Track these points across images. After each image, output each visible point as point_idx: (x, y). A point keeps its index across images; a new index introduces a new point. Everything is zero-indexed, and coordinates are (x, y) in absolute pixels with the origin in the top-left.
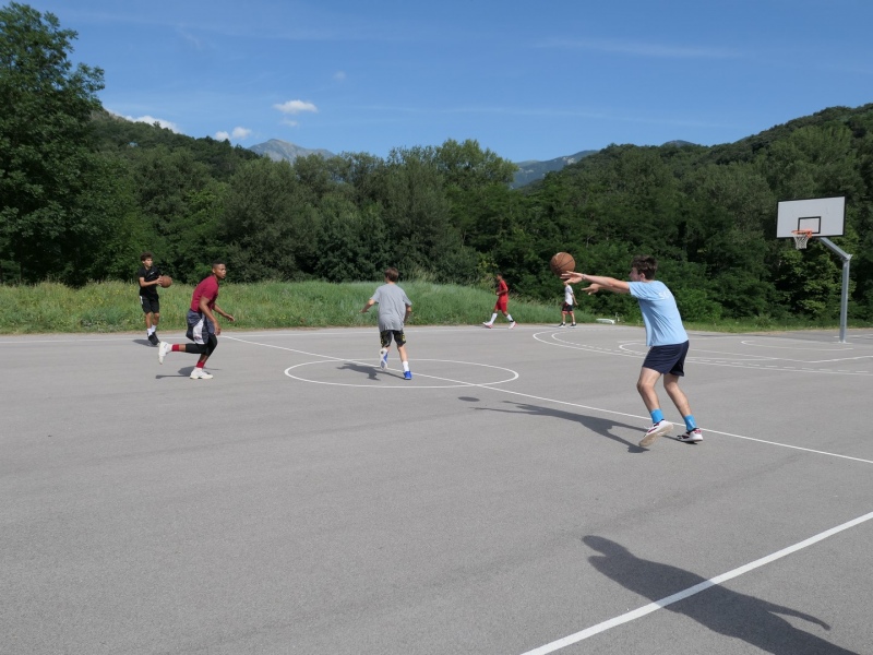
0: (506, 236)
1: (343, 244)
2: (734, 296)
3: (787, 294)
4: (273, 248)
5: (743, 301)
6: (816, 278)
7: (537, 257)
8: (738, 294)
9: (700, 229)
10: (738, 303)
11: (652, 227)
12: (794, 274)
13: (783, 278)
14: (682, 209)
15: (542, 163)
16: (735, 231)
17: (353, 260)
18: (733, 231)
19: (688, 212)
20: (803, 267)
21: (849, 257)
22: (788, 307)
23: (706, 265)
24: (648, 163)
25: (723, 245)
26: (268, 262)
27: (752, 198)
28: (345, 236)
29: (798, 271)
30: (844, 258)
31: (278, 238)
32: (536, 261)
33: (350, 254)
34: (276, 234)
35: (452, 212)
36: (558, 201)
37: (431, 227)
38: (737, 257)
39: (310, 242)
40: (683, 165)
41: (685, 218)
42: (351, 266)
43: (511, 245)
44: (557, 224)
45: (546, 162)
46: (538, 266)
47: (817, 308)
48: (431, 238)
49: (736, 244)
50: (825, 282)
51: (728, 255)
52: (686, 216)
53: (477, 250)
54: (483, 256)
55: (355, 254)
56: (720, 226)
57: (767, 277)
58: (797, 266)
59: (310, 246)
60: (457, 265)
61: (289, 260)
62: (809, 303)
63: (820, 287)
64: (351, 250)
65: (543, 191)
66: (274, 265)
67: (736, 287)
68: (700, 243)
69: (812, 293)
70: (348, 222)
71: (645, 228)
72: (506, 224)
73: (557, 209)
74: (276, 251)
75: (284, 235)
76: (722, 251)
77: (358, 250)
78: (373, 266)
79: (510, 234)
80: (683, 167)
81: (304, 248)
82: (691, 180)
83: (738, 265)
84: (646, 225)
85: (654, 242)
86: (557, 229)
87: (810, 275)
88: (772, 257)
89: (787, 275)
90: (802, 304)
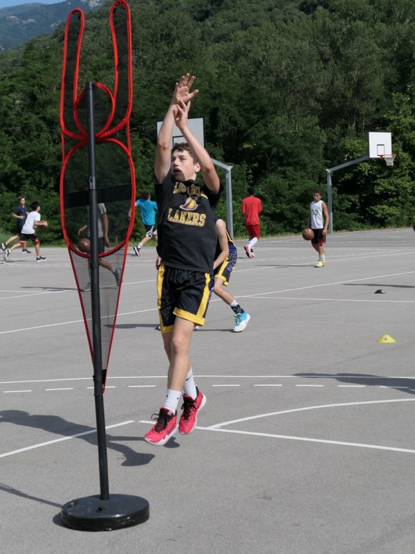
2: (284, 206)
3: (355, 198)
5: (295, 211)
6: (389, 176)
7: (16, 167)
8: (288, 203)
9: (237, 117)
10: (289, 215)
12: (361, 172)
14: (212, 91)
15: (47, 7)
16: (281, 119)
18: (279, 119)
19: (220, 94)
21: (229, 168)
22: (354, 215)
24: (171, 25)
25: (267, 138)
27: (299, 73)
30: (226, 170)
32: (15, 172)
36: (41, 86)
38: (286, 153)
40: (254, 11)
41: (217, 103)
44: (44, 118)
45: (55, 6)
46: (19, 179)
47: (390, 215)
49: (284, 135)
50: (399, 181)
51: (274, 150)
52: (218, 101)
56: (262, 112)
62: (381, 209)
63: (392, 188)
65: (22, 70)
67: (286, 193)
68: (242, 136)
69: (385, 196)
73: (41, 97)
76: (266, 146)
80: (254, 15)
82: (240, 43)
83: (289, 164)
86: (44, 125)
87: (380, 172)
88: (334, 151)
89: (352, 172)
90: (373, 210)
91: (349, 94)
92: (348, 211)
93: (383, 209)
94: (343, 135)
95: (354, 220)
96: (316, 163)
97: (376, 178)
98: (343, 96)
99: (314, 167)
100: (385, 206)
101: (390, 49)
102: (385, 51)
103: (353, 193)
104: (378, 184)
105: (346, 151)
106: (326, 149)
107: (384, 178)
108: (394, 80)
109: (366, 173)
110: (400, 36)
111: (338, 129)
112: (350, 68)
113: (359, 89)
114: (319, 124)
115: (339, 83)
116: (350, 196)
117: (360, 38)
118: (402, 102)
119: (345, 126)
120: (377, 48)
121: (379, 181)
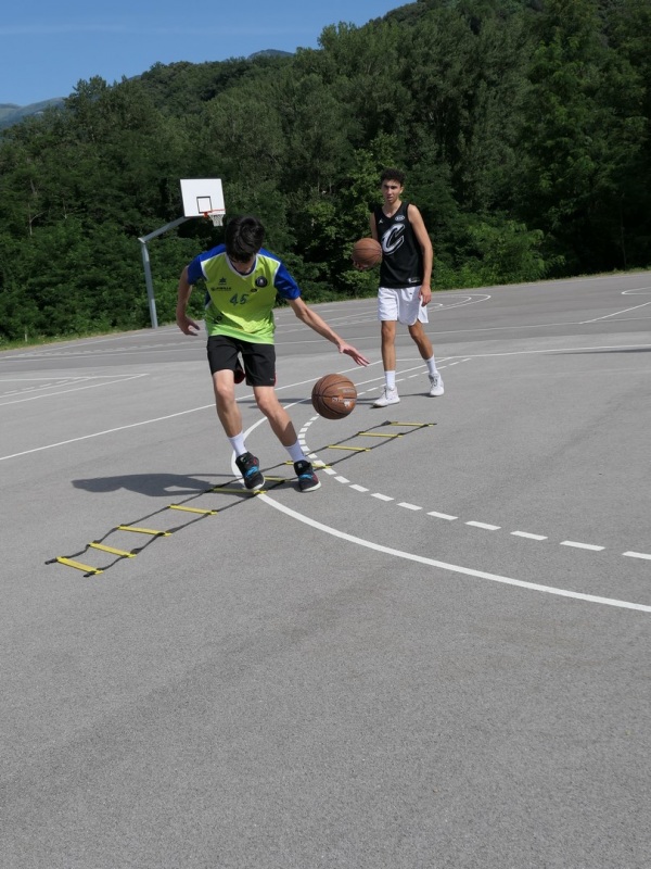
3: (324, 265)
11: (116, 192)
12: (328, 237)
13: (315, 243)
20: (338, 225)
22: (324, 284)
23: (198, 240)
29: (331, 231)
41: (164, 175)
47: (361, 280)
52: (166, 171)
57: (293, 245)
58: (329, 223)
71: (106, 196)
84: (107, 190)
85: (123, 215)
87: (348, 235)
88: (299, 216)
89: (319, 239)
90: (343, 277)
91: (308, 155)
92: (318, 280)
93: (353, 275)
94: (308, 198)
95: (325, 289)
96: (279, 231)
97: (344, 242)
98: (303, 157)
99: (276, 235)
100: (356, 272)
101: (353, 103)
102: (348, 106)
103: (321, 261)
104: (346, 249)
105: (311, 216)
106: (289, 215)
107: (352, 241)
108: (360, 137)
109: (333, 237)
110: (363, 89)
111: (300, 192)
112: (308, 127)
113: (319, 148)
114: (279, 188)
115: (296, 143)
116: (318, 265)
117: (315, 93)
118: (364, 159)
119: (307, 190)
120: (335, 102)
121: (347, 245)
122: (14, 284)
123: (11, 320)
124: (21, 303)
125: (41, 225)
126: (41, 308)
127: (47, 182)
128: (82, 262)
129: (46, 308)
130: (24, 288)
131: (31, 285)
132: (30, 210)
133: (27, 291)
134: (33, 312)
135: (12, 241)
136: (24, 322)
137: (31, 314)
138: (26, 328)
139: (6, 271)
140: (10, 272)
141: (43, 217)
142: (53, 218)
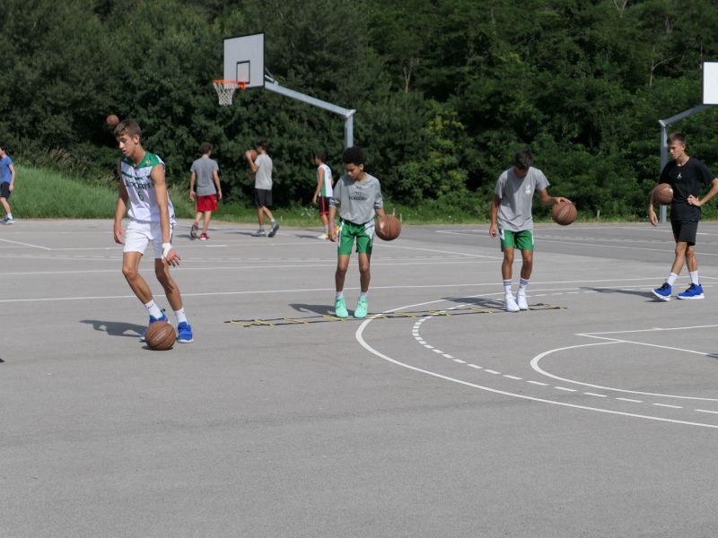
0: (484, 67)
1: (164, 91)
4: (29, 103)
17: (185, 121)
26: (21, 127)
28: (166, 76)
31: (34, 82)
33: (179, 110)
34: (31, 76)
35: (373, 25)
37: (325, 54)
39: (100, 88)
42: (182, 131)
43: (490, 85)
48: (329, 74)
53: (427, 96)
54: (437, 106)
55: (189, 109)
59: (99, 98)
60: (376, 127)
61: (61, 123)
64: (180, 102)
66: (33, 135)
70: (173, 49)
72: (483, 44)
74: (36, 107)
75: (50, 76)
77: (193, 100)
78: (218, 130)
79: (490, 63)
81: (88, 100)
122: (614, 146)
123: (601, 190)
124: (616, 170)
125: (666, 74)
126: (640, 181)
127: (685, 21)
128: (703, 127)
129: (645, 181)
130: (624, 151)
131: (633, 149)
132: (653, 55)
133: (627, 157)
134: (629, 185)
135: (620, 92)
136: (616, 196)
137: (626, 186)
138: (616, 205)
139: (609, 128)
140: (614, 131)
141: (671, 64)
142: (684, 66)
